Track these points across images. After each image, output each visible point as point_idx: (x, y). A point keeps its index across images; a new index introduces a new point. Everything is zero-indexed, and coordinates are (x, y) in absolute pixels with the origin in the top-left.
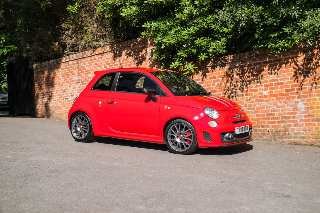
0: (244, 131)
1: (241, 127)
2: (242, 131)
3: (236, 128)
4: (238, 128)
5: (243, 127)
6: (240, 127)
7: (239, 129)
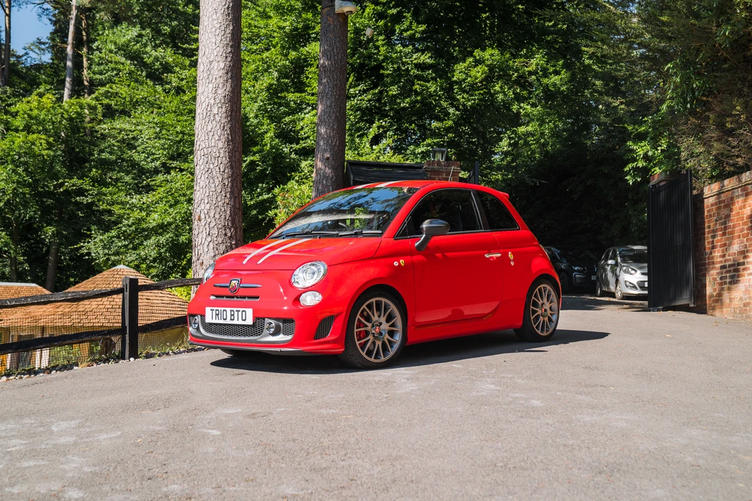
0: (231, 319)
1: (223, 309)
2: (226, 319)
3: (208, 310)
4: (212, 310)
5: (228, 309)
6: (219, 309)
7: (214, 312)
